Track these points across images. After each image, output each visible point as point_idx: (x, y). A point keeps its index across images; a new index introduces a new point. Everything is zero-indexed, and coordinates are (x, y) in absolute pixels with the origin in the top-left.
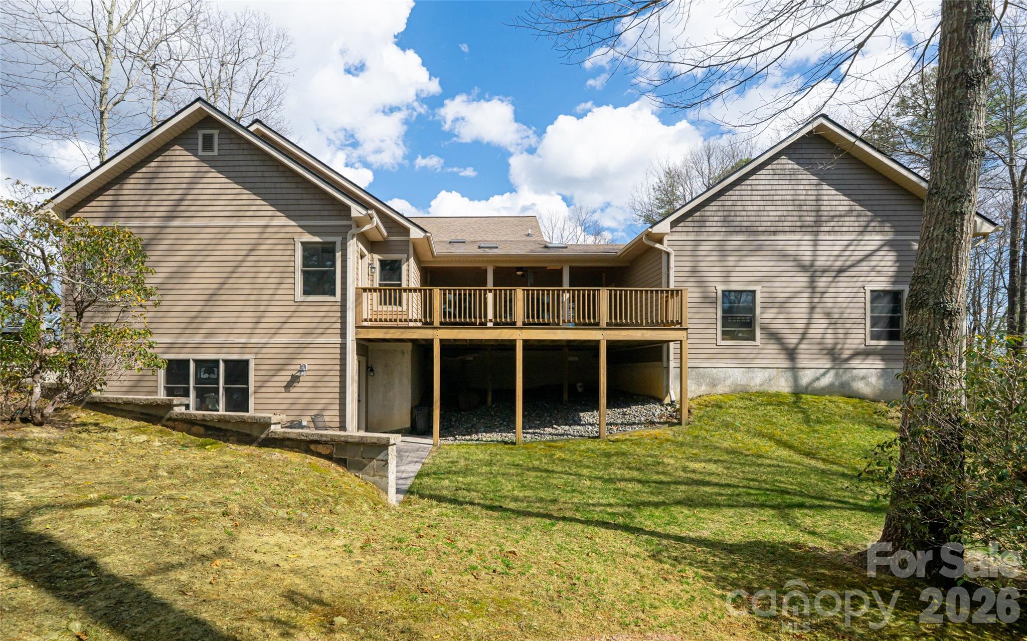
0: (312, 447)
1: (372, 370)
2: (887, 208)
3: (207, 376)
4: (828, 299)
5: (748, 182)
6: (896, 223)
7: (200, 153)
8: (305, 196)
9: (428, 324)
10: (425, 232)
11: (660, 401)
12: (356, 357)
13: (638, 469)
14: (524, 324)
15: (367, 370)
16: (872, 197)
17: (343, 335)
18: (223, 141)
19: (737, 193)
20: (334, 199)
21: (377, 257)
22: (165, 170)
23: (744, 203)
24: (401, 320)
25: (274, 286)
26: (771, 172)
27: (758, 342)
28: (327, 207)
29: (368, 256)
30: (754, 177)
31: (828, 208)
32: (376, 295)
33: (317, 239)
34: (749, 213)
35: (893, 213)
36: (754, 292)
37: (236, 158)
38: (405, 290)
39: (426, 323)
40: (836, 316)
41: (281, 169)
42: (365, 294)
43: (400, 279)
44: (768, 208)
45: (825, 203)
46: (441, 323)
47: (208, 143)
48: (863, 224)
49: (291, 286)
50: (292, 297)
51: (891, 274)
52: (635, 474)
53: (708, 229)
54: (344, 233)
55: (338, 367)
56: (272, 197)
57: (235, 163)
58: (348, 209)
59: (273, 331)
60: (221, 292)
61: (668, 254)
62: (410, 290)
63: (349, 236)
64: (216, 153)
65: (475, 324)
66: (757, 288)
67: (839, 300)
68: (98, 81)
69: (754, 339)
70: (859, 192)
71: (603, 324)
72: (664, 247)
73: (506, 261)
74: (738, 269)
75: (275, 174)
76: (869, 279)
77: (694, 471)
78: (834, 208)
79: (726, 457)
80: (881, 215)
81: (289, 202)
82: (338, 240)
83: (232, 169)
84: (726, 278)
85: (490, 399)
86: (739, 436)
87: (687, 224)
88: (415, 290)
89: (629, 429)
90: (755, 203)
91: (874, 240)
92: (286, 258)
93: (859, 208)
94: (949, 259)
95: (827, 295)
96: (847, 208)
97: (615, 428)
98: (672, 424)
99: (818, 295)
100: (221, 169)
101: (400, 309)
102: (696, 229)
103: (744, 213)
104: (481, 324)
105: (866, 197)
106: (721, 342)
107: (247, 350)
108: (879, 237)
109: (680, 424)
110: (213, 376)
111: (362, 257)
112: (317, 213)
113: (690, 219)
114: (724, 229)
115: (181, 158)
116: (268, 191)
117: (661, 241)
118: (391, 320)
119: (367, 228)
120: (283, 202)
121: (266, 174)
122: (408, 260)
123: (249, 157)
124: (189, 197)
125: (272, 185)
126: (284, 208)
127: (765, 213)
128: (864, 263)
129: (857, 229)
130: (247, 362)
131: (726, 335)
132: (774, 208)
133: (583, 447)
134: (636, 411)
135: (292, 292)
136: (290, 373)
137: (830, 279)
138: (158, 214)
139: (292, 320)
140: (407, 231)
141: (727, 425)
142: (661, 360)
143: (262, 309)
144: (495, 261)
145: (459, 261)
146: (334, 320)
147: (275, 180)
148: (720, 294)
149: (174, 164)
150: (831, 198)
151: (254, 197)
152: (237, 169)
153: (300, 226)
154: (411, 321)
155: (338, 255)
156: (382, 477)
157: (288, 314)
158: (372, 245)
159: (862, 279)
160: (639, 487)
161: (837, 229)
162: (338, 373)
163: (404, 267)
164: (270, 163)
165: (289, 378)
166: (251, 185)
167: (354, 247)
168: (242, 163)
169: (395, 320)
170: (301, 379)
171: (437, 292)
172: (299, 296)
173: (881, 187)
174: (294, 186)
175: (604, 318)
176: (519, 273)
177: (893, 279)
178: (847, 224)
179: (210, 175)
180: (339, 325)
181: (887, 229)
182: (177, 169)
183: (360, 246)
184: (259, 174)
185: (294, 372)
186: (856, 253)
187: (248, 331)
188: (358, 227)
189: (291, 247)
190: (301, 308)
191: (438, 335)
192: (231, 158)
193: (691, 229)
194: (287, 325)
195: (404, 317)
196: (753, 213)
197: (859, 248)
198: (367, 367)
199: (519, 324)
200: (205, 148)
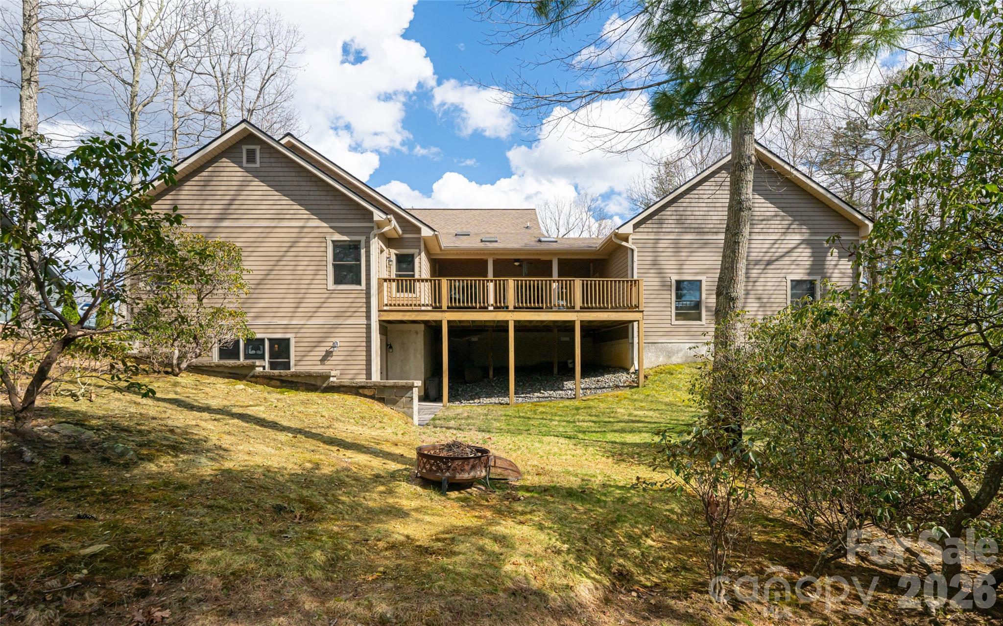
0: (361, 391)
1: (391, 347)
2: (803, 214)
3: (254, 352)
4: (759, 286)
5: (695, 192)
6: (811, 226)
7: (245, 164)
8: (334, 203)
9: (437, 308)
10: (434, 231)
11: (627, 370)
12: (379, 335)
13: (596, 416)
14: (515, 308)
15: (387, 347)
16: (792, 205)
17: (368, 317)
18: (265, 155)
19: (687, 200)
20: (358, 204)
21: (393, 251)
22: (215, 179)
23: (692, 209)
24: (415, 305)
25: (310, 277)
26: (714, 184)
27: (704, 322)
28: (353, 212)
29: (386, 250)
30: (700, 188)
31: (759, 213)
32: (394, 284)
33: (345, 238)
34: (696, 217)
35: (808, 218)
36: (700, 281)
37: (276, 169)
38: (418, 280)
39: (436, 307)
40: (765, 300)
41: (313, 179)
42: (385, 284)
43: (413, 270)
44: (711, 213)
45: (757, 209)
46: (448, 308)
47: (251, 158)
48: (786, 226)
49: (324, 277)
50: (325, 286)
51: (808, 267)
52: (594, 418)
53: (664, 230)
54: (367, 233)
55: (364, 344)
56: (306, 202)
57: (275, 174)
58: (371, 213)
59: (309, 314)
60: (265, 282)
61: (632, 250)
62: (423, 280)
63: (371, 236)
64: (258, 165)
65: (475, 308)
66: (703, 278)
67: (767, 288)
68: (128, 84)
69: (700, 319)
70: (782, 201)
71: (578, 308)
72: (629, 245)
73: (504, 254)
74: (688, 262)
75: (309, 184)
76: (790, 271)
77: (636, 416)
78: (762, 213)
79: (664, 407)
80: (799, 219)
81: (320, 207)
82: (363, 239)
83: (272, 179)
84: (680, 269)
85: (491, 373)
86: (679, 394)
87: (647, 226)
88: (427, 280)
89: (599, 392)
90: (701, 209)
91: (795, 238)
92: (320, 254)
93: (782, 214)
94: (732, 268)
95: (757, 284)
96: (773, 214)
97: (588, 392)
98: (631, 387)
99: (751, 284)
100: (263, 179)
101: (414, 296)
102: (655, 230)
103: (693, 217)
104: (480, 308)
105: (788, 205)
106: (674, 322)
107: (289, 330)
108: (798, 237)
109: (638, 387)
110: (259, 352)
111: (382, 251)
112: (345, 216)
113: (650, 222)
114: (677, 230)
115: (228, 169)
116: (304, 198)
117: (627, 240)
118: (407, 305)
119: (386, 229)
120: (316, 207)
121: (301, 183)
122: (420, 254)
123: (287, 169)
124: (237, 202)
125: (307, 193)
126: (318, 212)
127: (709, 218)
128: (786, 258)
129: (780, 231)
130: (288, 340)
131: (679, 316)
132: (716, 213)
133: (561, 405)
134: (608, 379)
135: (325, 282)
136: (325, 349)
137: (760, 271)
138: (210, 217)
139: (325, 305)
140: (418, 230)
141: (672, 386)
142: (627, 337)
143: (301, 296)
144: (494, 254)
145: (464, 254)
146: (360, 305)
147: (308, 188)
148: (674, 283)
149: (222, 174)
150: (760, 205)
151: (292, 202)
152: (277, 179)
153: (331, 227)
154: (423, 305)
155: (363, 251)
156: (409, 408)
157: (322, 300)
158: (389, 241)
159: (784, 271)
160: (592, 424)
161: (765, 230)
162: (364, 349)
163: (417, 260)
164: (305, 174)
165: (324, 353)
166: (289, 193)
167: (376, 244)
168: (281, 174)
169: (411, 305)
170: (334, 353)
171: (444, 282)
172: (331, 286)
173: (799, 197)
174: (325, 193)
175: (578, 303)
176: (516, 264)
177: (808, 271)
178: (773, 226)
179: (253, 183)
180: (364, 309)
181: (804, 231)
182: (225, 179)
183: (381, 243)
184: (296, 183)
185: (328, 348)
186: (780, 250)
187: (290, 314)
188: (379, 228)
189: (324, 245)
190: (333, 295)
191: (446, 317)
192: (271, 169)
193: (650, 230)
194: (321, 310)
195: (418, 303)
196: (700, 217)
197: (782, 246)
198: (387, 345)
199: (511, 308)
200: (248, 161)
